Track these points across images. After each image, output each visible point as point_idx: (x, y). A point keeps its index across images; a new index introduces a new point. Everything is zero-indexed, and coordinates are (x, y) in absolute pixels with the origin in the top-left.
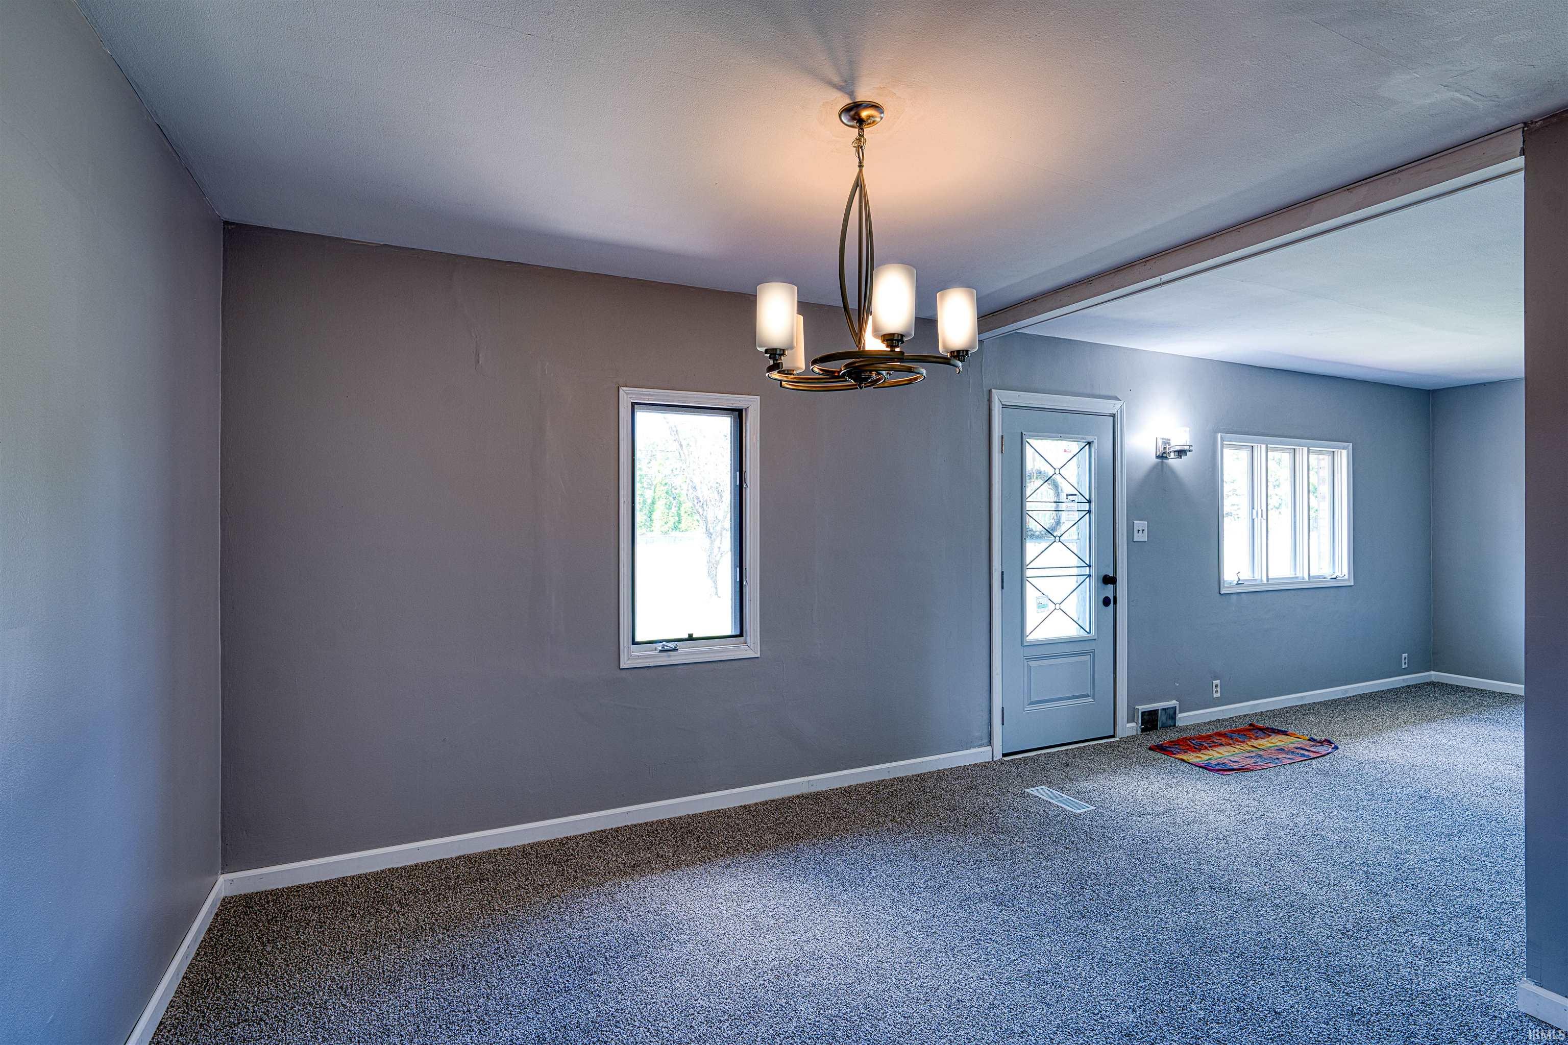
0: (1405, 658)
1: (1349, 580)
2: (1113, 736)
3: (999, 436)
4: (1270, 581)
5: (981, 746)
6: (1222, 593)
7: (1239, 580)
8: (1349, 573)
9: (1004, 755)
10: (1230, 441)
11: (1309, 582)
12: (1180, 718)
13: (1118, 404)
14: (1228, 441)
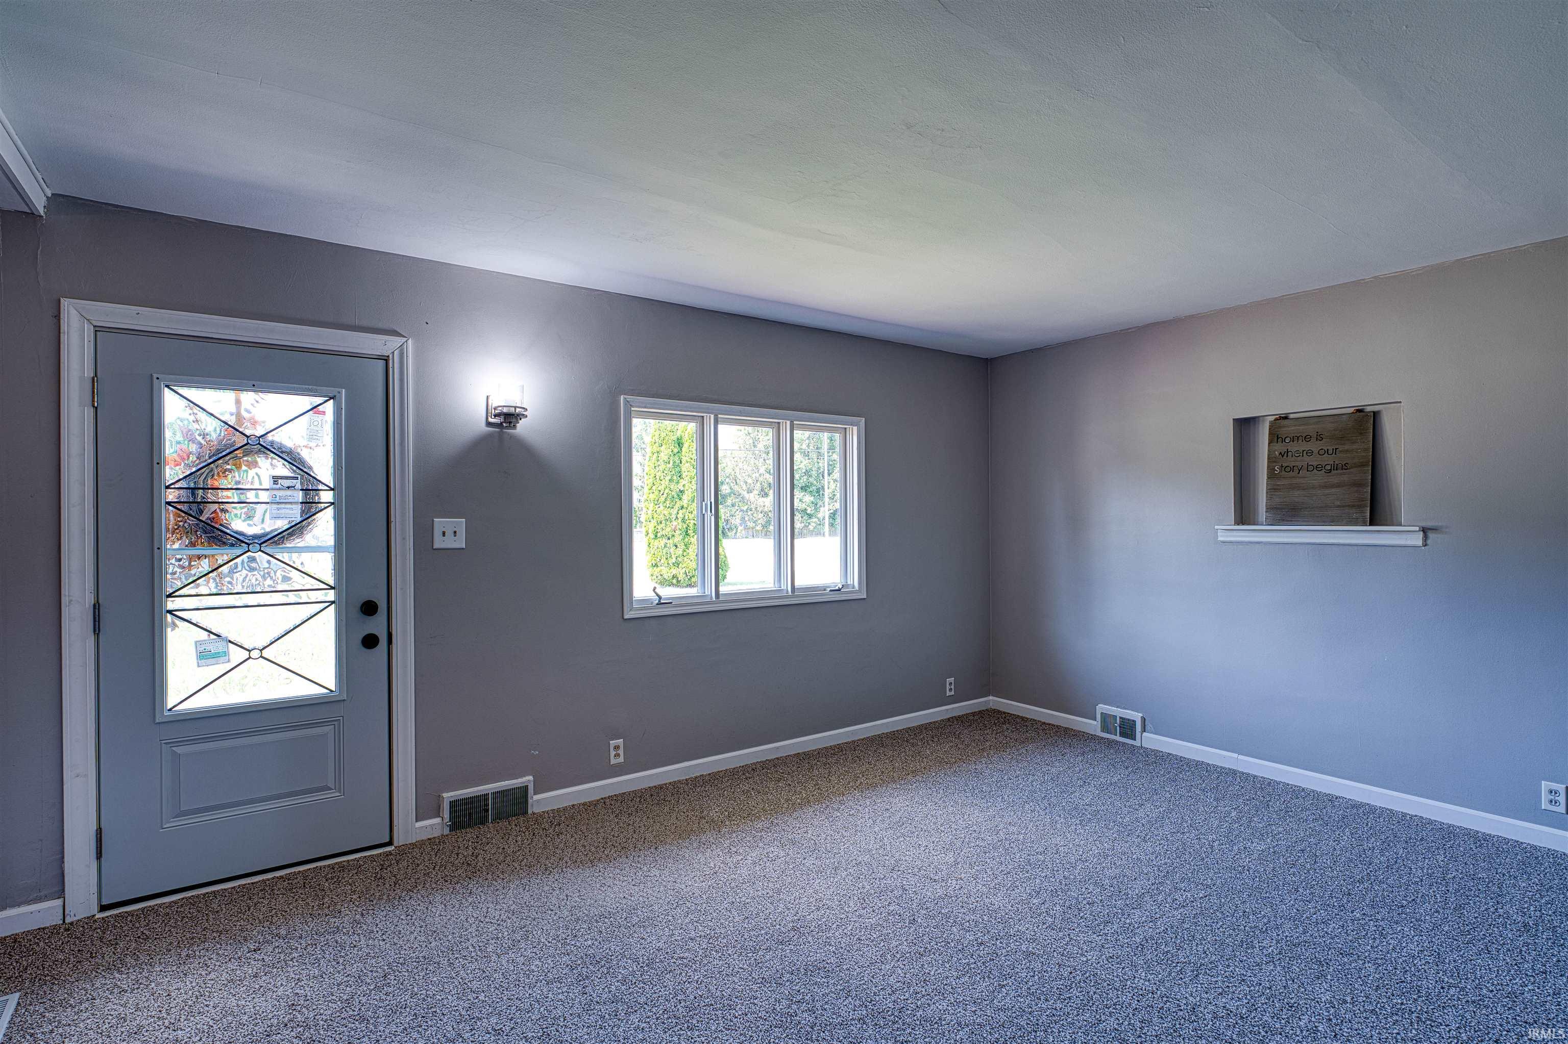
0: (951, 684)
1: (860, 591)
2: (390, 843)
3: (82, 378)
4: (721, 598)
5: (46, 898)
6: (626, 617)
7: (660, 598)
8: (860, 583)
9: (103, 908)
10: (645, 407)
11: (793, 596)
12: (538, 801)
13: (396, 342)
14: (636, 407)
